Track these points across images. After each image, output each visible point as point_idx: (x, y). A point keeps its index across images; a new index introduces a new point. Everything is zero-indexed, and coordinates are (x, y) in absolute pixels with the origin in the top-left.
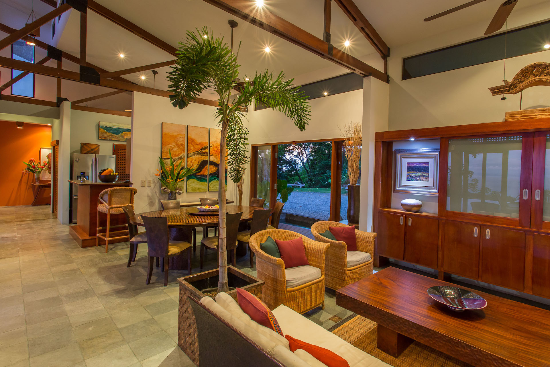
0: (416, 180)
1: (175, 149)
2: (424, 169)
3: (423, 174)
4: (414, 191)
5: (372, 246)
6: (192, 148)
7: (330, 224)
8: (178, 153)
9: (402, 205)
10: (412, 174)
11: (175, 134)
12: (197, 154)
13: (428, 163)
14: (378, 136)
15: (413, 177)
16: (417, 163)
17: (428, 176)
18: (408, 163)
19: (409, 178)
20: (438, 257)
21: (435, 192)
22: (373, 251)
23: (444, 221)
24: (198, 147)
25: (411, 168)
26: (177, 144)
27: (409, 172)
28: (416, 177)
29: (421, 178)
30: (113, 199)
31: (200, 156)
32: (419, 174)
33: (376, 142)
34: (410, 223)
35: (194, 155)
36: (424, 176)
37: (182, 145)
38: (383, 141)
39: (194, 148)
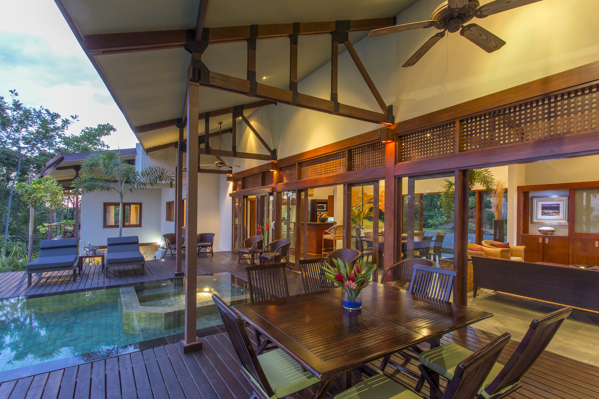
0: (550, 215)
1: (357, 201)
2: (556, 208)
3: (555, 211)
4: (547, 222)
5: (523, 254)
6: (365, 199)
7: (491, 242)
8: (358, 203)
9: (539, 231)
10: (546, 211)
11: (357, 191)
12: (368, 203)
13: (559, 204)
14: (519, 189)
15: (546, 213)
16: (550, 205)
17: (559, 213)
18: (542, 205)
19: (543, 214)
20: (569, 260)
21: (565, 222)
22: (523, 256)
23: (573, 239)
24: (369, 198)
25: (544, 208)
26: (358, 197)
27: (543, 211)
28: (549, 213)
29: (553, 214)
30: (337, 232)
31: (369, 204)
32: (551, 211)
33: (518, 192)
34: (547, 242)
35: (366, 203)
36: (555, 212)
37: (360, 197)
38: (523, 192)
39: (367, 199)
